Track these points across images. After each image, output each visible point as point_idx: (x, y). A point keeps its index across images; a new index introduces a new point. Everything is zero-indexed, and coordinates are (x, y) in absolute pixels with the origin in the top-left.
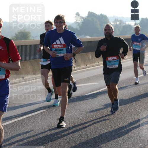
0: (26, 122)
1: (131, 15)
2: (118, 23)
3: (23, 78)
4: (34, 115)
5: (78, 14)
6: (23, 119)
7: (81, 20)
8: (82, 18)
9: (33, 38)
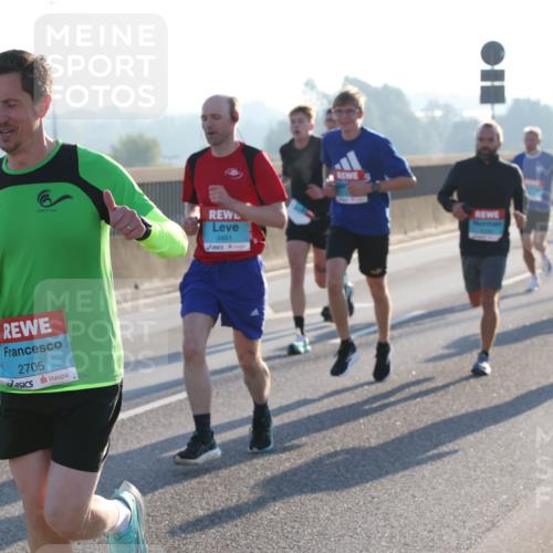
0: (145, 424)
1: (483, 89)
2: (438, 113)
3: (136, 287)
4: (170, 404)
5: (310, 85)
6: (136, 415)
7: (322, 104)
8: (325, 96)
9: (167, 161)
